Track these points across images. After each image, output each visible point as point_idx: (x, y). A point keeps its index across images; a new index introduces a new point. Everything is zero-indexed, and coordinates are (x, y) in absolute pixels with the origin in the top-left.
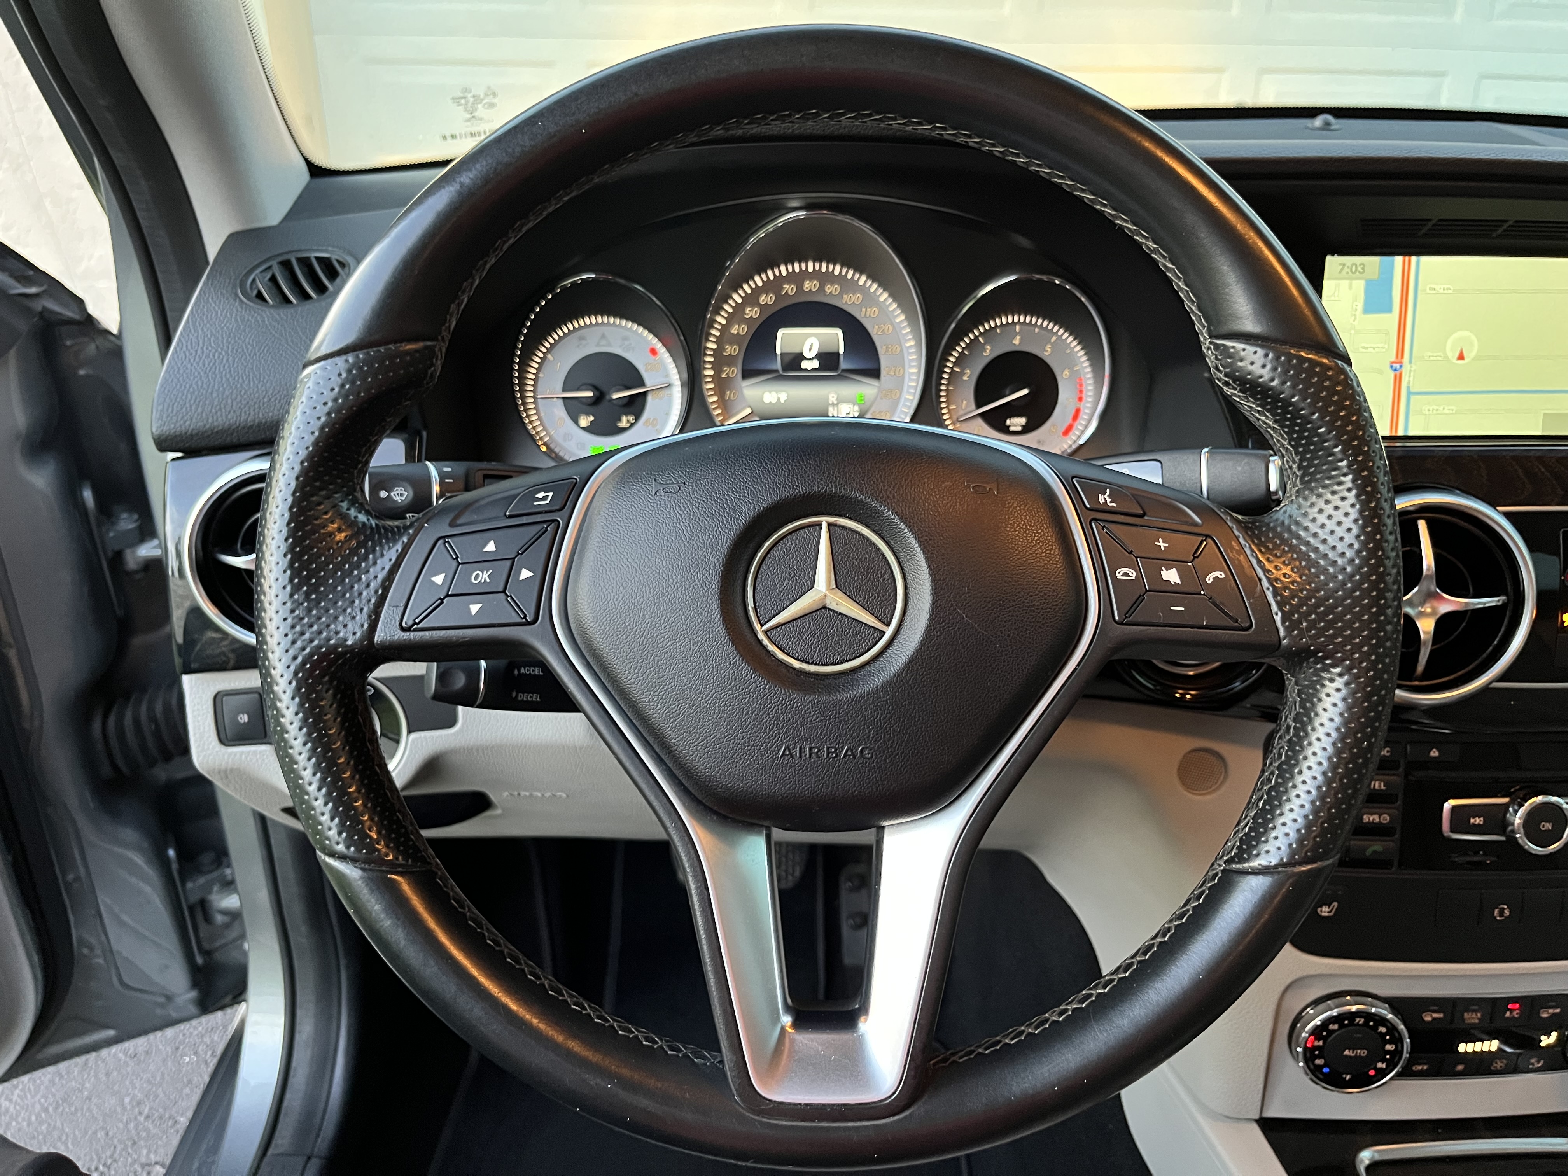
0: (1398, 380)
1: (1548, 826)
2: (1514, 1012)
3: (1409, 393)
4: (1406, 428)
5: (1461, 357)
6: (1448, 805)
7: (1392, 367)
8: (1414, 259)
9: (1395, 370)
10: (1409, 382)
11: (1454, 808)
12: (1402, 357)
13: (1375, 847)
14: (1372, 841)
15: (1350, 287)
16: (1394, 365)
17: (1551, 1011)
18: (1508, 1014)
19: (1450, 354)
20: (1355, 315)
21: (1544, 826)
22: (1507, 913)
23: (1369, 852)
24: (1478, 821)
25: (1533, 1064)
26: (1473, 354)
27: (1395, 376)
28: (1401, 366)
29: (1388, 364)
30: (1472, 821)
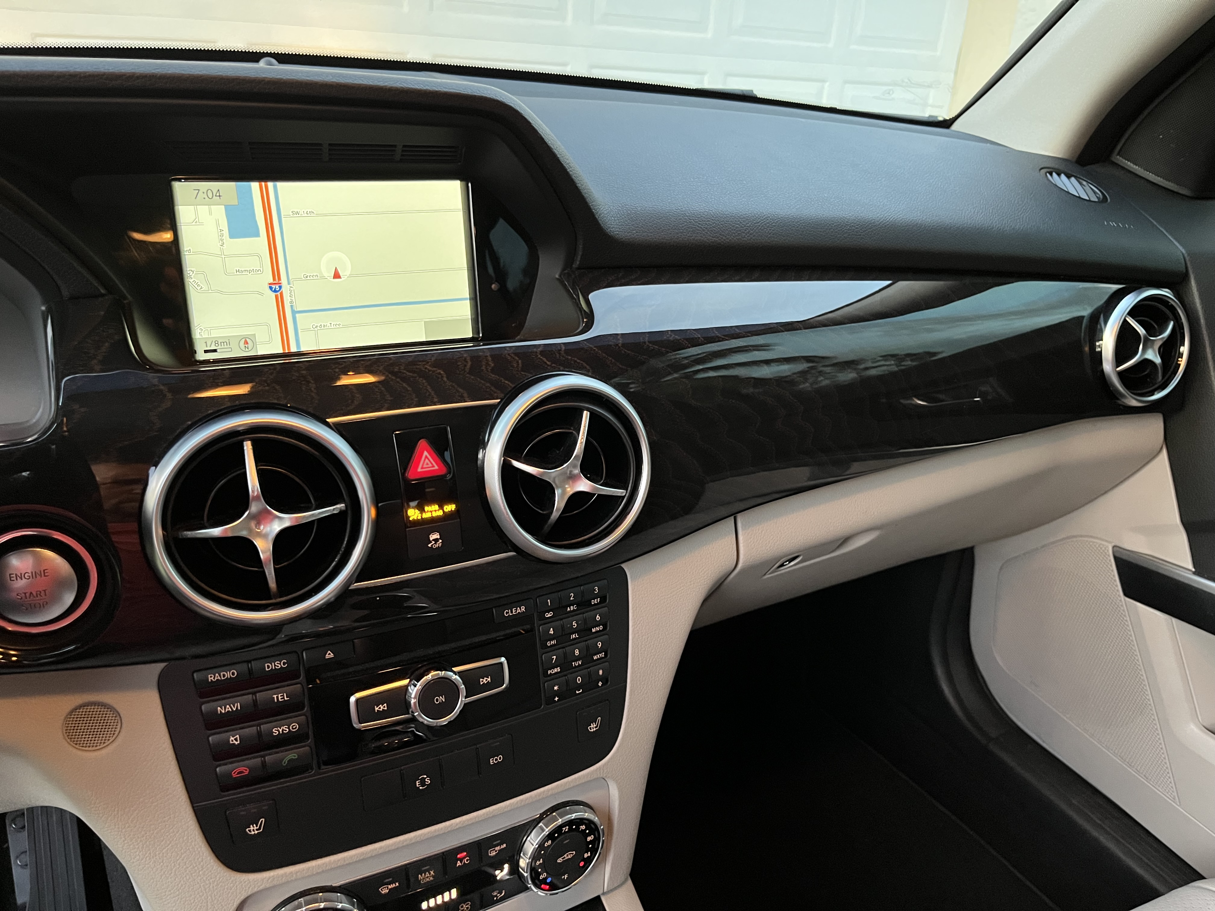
0: (280, 302)
1: (442, 699)
2: (464, 860)
3: (294, 313)
4: (298, 345)
5: (337, 276)
6: (353, 699)
7: (271, 288)
8: (270, 184)
9: (275, 291)
10: (291, 302)
11: (357, 701)
12: (279, 279)
13: (290, 755)
14: (286, 751)
15: (210, 213)
16: (274, 286)
17: (498, 848)
18: (459, 864)
19: (326, 274)
20: (222, 240)
21: (437, 700)
22: (428, 781)
23: (285, 762)
24: (382, 707)
25: (496, 896)
26: (348, 273)
27: (276, 297)
28: (280, 287)
29: (267, 287)
30: (377, 709)
